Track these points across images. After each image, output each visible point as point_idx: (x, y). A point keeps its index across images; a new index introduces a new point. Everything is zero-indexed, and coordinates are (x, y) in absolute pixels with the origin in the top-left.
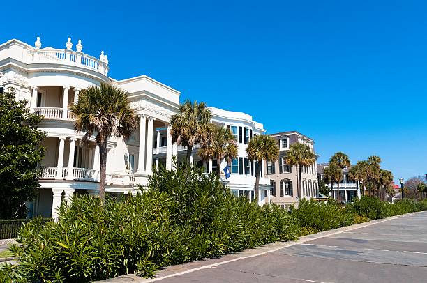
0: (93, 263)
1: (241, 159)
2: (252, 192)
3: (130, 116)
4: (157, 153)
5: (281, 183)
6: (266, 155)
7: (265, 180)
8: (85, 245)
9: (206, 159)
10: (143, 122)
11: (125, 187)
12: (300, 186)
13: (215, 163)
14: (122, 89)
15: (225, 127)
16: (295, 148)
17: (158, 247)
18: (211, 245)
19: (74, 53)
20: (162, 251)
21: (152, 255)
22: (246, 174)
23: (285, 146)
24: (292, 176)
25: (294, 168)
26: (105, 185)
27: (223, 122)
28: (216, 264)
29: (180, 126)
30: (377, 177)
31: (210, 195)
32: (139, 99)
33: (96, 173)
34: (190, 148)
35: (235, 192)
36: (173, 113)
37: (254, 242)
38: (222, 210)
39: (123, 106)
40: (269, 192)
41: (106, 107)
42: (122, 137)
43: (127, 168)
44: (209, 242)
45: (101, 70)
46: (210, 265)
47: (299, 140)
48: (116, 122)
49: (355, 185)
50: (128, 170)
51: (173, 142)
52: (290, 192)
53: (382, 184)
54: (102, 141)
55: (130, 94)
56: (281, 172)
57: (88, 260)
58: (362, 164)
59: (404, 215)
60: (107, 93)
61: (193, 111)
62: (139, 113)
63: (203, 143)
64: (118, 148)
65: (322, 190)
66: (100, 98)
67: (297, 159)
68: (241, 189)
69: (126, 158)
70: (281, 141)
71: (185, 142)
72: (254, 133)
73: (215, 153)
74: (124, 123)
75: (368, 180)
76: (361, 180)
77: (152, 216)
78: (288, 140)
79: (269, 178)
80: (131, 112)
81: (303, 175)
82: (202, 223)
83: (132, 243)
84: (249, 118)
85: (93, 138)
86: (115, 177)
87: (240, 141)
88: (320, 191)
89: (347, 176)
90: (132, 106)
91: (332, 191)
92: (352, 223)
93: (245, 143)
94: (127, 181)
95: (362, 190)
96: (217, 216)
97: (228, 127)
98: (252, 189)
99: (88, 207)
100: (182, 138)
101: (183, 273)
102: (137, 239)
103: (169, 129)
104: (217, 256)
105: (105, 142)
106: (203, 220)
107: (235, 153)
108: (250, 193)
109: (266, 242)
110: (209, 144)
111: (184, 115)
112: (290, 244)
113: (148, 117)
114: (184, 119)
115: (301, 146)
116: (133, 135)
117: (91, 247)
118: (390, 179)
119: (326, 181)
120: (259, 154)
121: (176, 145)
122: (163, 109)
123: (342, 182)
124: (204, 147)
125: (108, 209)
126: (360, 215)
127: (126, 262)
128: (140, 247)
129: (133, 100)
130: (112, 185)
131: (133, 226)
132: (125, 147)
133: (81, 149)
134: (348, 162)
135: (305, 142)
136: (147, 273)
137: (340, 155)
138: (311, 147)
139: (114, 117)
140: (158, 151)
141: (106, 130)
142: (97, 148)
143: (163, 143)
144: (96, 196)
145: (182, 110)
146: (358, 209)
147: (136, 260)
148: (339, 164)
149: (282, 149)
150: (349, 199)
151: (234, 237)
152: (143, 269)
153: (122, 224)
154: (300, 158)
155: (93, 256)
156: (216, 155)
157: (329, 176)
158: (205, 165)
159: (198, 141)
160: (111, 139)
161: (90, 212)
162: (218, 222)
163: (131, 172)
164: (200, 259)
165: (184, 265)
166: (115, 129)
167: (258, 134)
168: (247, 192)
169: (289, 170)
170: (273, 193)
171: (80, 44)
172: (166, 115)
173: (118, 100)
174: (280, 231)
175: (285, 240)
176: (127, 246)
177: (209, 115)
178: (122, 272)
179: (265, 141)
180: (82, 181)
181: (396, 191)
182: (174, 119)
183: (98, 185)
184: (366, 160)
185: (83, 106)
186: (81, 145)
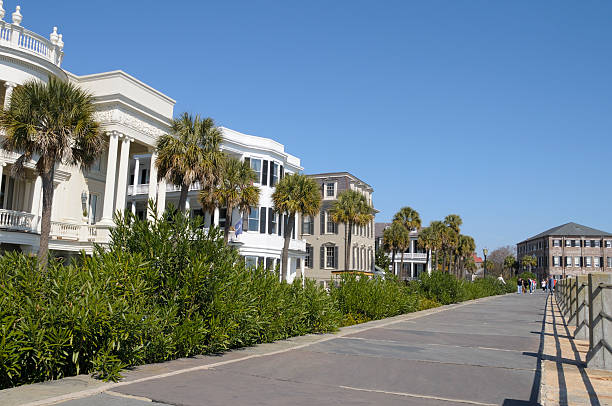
0: (22, 357)
1: (264, 209)
2: (278, 260)
3: (94, 133)
4: (135, 194)
5: (322, 248)
6: (302, 206)
7: (298, 244)
8: (11, 329)
9: (210, 207)
10: (113, 143)
11: (81, 244)
12: (349, 254)
13: (223, 214)
14: (83, 89)
15: (242, 159)
16: (345, 198)
17: (127, 335)
18: (208, 336)
19: (8, 26)
20: (132, 341)
21: (116, 348)
22: (270, 233)
23: (331, 193)
24: (338, 240)
25: (341, 227)
26: (49, 239)
27: (239, 152)
28: (215, 365)
29: (172, 153)
30: (455, 246)
31: (208, 262)
32: (110, 107)
33: (35, 219)
34: (185, 188)
35: (251, 259)
36: (162, 133)
37: (274, 333)
38: (229, 284)
39: (82, 117)
40: (303, 263)
41: (56, 116)
42: (79, 164)
43: (85, 215)
44: (206, 331)
45: (51, 57)
46: (206, 365)
47: (352, 186)
48: (71, 141)
49: (425, 256)
50: (86, 218)
51: (160, 177)
52: (333, 262)
53: (461, 254)
54: (47, 170)
55: (95, 99)
56: (323, 232)
57: (16, 352)
58: (437, 226)
59: (485, 299)
60: (58, 94)
61: (192, 131)
62: (109, 129)
63: (206, 183)
64: (72, 183)
65: (380, 262)
66: (46, 102)
67: (347, 213)
68: (261, 255)
69: (84, 198)
70: (326, 187)
71: (178, 179)
72: (286, 171)
73: (224, 199)
74: (83, 142)
75: (443, 249)
76: (433, 249)
77: (118, 288)
78: (336, 184)
79: (305, 240)
80: (96, 126)
81: (355, 239)
82: (196, 302)
83: (85, 328)
84: (280, 148)
85: (32, 164)
86: (65, 226)
87: (264, 183)
88: (377, 263)
89: (416, 242)
90: (98, 117)
91: (393, 264)
92: (416, 308)
93: (271, 185)
94: (84, 235)
95: (433, 263)
96: (219, 293)
97: (247, 159)
98: (279, 257)
99: (17, 272)
100: (173, 173)
101: (164, 376)
102: (94, 322)
103: (154, 157)
104: (217, 352)
105: (52, 172)
106: (198, 299)
107: (255, 201)
108: (275, 262)
109: (291, 333)
110: (215, 183)
111: (178, 137)
112: (327, 337)
113: (121, 136)
114: (179, 143)
115: (355, 195)
116: (96, 163)
117: (20, 333)
118: (472, 249)
119: (386, 247)
120: (291, 204)
121: (163, 182)
122: (146, 125)
123: (408, 251)
124: (207, 189)
125: (50, 276)
126: (429, 298)
127: (75, 357)
128: (98, 335)
129: (100, 108)
130: (60, 240)
131: (88, 303)
132: (84, 181)
133: (12, 180)
134: (419, 222)
135: (360, 189)
136: (107, 374)
137: (407, 211)
138: (369, 197)
139: (67, 133)
140: (136, 190)
141: (54, 153)
142: (39, 181)
143: (144, 179)
144: (31, 255)
145: (176, 128)
146: (427, 289)
147: (91, 354)
148: (406, 224)
149: (326, 198)
150: (415, 275)
151: (243, 325)
152: (102, 368)
153: (70, 299)
154: (352, 212)
155: (24, 346)
156: (225, 200)
157: (390, 242)
158: (208, 216)
159: (198, 178)
160: (62, 167)
161: (20, 278)
162: (220, 303)
163: (91, 221)
164: (191, 356)
165: (166, 364)
166: (68, 151)
167: (292, 173)
168: (270, 261)
169: (334, 229)
170: (309, 263)
171: (18, 13)
172: (150, 135)
173: (75, 106)
174: (313, 319)
175: (321, 332)
176: (78, 334)
177: (217, 139)
178: (69, 371)
179: (302, 184)
180: (12, 231)
181: (478, 265)
182: (163, 143)
183: (38, 238)
184: (443, 220)
185: (18, 112)
186: (13, 173)
